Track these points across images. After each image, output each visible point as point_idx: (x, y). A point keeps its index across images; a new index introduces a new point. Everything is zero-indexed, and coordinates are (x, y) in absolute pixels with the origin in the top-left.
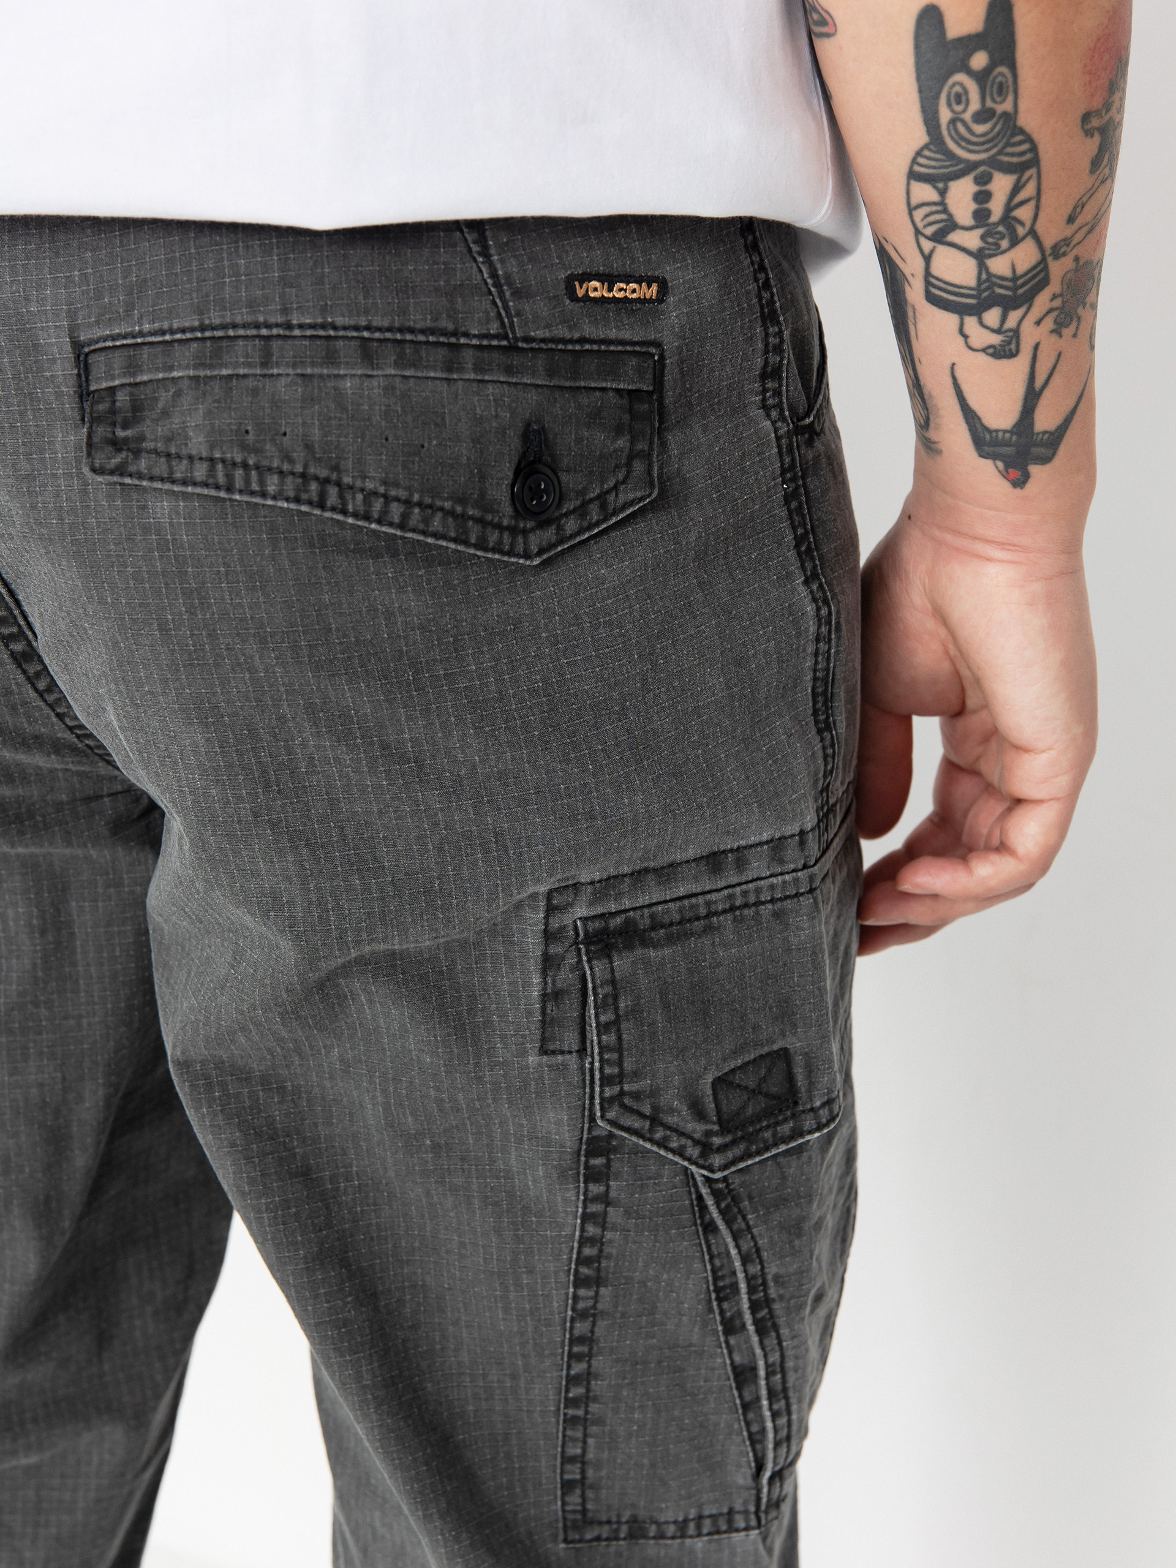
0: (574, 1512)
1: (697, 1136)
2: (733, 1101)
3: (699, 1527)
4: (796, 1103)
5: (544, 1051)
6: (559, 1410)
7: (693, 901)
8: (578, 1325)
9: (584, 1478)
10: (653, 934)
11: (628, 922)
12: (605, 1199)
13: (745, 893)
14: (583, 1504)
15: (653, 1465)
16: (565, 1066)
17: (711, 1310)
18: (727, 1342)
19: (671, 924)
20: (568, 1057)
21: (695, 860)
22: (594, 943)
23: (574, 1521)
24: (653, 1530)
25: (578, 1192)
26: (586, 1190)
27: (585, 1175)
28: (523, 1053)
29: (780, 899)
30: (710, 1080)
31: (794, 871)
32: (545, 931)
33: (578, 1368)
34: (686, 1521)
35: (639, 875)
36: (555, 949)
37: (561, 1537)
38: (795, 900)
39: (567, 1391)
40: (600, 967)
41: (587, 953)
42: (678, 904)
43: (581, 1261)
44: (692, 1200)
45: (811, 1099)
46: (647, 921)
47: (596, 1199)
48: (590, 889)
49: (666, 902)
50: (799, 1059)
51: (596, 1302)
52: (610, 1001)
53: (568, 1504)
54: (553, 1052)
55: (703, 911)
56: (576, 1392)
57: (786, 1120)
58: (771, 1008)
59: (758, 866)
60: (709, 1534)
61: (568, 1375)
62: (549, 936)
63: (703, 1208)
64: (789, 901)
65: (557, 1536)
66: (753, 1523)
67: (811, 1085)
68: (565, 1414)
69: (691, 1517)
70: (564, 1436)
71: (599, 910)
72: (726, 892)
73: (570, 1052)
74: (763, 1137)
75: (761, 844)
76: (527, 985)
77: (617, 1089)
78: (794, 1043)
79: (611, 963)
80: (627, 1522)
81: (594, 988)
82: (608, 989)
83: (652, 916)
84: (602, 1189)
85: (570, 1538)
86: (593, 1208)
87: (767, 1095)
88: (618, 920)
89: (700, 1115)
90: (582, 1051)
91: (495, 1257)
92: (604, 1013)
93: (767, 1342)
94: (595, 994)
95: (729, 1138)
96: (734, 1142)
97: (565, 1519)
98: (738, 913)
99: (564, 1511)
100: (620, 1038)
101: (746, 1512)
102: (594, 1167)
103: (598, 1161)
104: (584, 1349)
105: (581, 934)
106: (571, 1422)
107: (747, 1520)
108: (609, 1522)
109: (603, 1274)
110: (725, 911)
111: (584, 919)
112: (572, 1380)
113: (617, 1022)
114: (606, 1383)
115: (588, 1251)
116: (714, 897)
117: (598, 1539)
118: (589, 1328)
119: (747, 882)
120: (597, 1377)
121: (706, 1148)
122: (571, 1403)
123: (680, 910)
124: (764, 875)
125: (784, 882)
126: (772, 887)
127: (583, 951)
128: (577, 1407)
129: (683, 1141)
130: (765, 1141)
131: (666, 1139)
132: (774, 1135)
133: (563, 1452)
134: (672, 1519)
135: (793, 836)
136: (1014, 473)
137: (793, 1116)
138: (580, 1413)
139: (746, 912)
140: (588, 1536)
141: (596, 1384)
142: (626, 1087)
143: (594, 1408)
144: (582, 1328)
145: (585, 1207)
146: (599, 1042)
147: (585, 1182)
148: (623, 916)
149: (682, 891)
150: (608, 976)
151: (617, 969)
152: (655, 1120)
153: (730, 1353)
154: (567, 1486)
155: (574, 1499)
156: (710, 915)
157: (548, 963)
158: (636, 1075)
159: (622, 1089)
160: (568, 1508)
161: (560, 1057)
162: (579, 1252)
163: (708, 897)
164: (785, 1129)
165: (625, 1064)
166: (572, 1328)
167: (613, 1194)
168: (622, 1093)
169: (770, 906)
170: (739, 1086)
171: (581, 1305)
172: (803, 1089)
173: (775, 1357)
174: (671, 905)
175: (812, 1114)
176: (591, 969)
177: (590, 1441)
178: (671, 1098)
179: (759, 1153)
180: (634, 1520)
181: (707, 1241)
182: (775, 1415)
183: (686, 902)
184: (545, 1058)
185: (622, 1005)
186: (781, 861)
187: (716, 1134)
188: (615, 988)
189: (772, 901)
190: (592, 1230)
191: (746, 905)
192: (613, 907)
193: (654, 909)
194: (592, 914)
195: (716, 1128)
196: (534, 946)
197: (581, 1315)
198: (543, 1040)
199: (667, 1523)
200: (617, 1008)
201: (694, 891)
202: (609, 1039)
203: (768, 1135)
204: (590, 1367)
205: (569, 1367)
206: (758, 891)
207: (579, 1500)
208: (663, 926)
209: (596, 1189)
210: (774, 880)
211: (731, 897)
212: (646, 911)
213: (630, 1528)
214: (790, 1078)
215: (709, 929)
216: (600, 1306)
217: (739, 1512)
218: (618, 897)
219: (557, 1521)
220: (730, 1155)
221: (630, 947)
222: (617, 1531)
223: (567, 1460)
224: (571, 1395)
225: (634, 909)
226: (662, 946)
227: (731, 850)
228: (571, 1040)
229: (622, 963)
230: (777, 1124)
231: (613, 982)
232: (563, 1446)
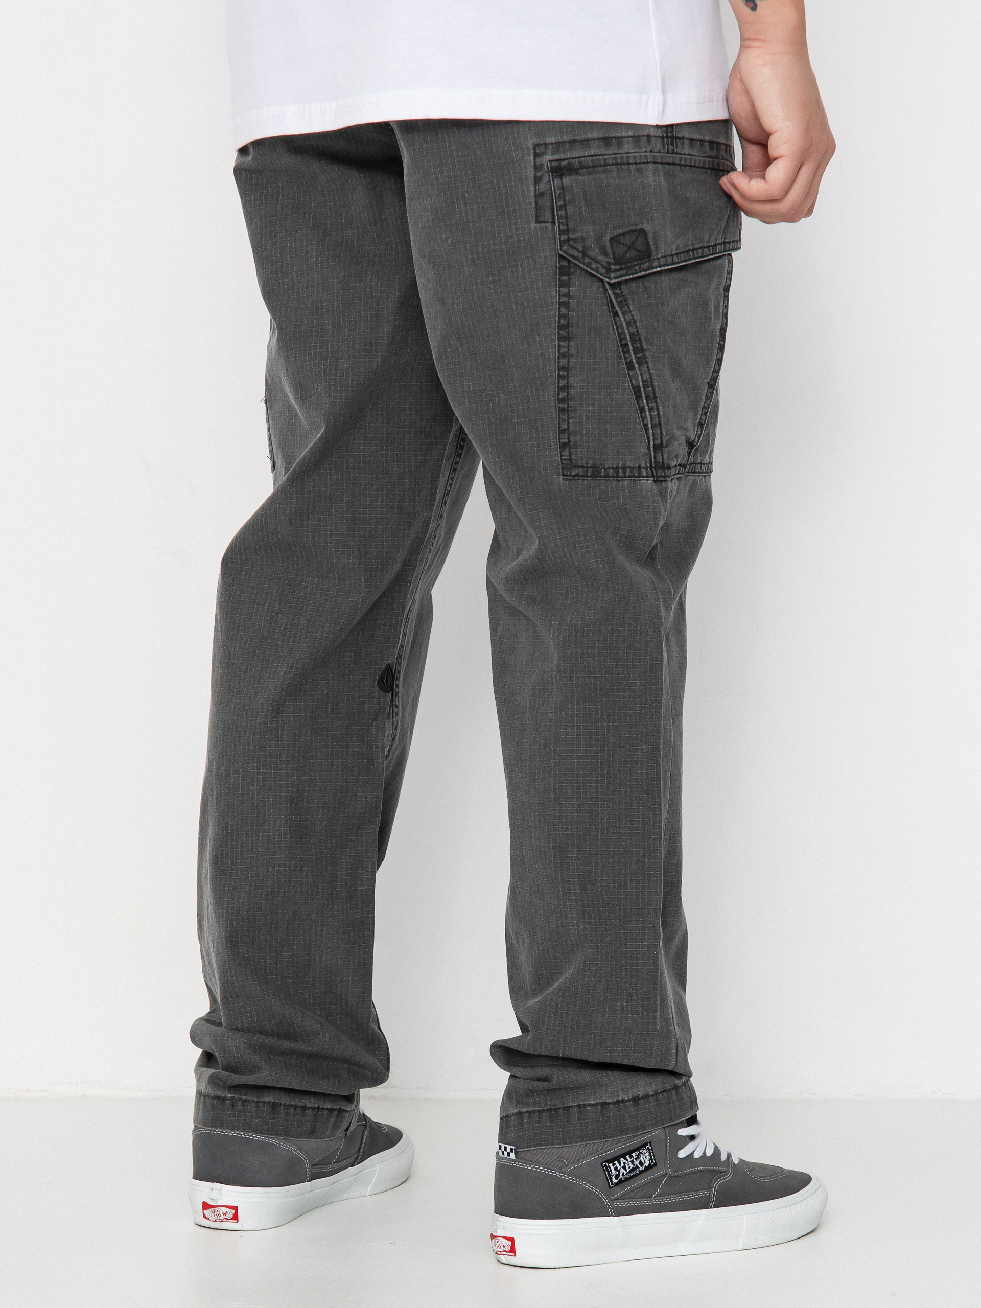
0: (566, 460)
1: (604, 263)
2: (620, 250)
3: (624, 472)
4: (650, 256)
5: (537, 221)
6: (556, 405)
7: (598, 157)
8: (561, 360)
9: (569, 442)
10: (581, 171)
11: (569, 163)
12: (568, 295)
13: (622, 158)
14: (570, 456)
15: (600, 435)
16: (546, 228)
17: (620, 358)
18: (629, 373)
19: (589, 167)
20: (547, 224)
21: (598, 139)
22: (555, 172)
23: (566, 464)
24: (603, 472)
25: (556, 292)
26: (560, 291)
27: (559, 284)
28: (529, 222)
29: (640, 163)
30: (608, 238)
31: (646, 152)
32: (535, 165)
33: (563, 383)
34: (618, 468)
35: (573, 142)
36: (539, 174)
37: (561, 473)
38: (647, 165)
39: (559, 395)
40: (557, 182)
41: (552, 176)
42: (591, 158)
43: (561, 327)
44: (607, 300)
45: (657, 254)
46: (578, 164)
47: (564, 295)
48: (551, 146)
49: (585, 157)
50: (650, 236)
51: (569, 350)
52: (562, 196)
53: (563, 456)
54: (542, 222)
55: (602, 162)
56: (563, 395)
57: (646, 262)
58: (636, 210)
59: (627, 147)
60: (629, 477)
61: (558, 386)
62: (537, 168)
63: (613, 306)
64: (643, 165)
65: (559, 473)
66: (650, 474)
67: (657, 249)
68: (559, 407)
69: (620, 466)
70: (559, 419)
71: (556, 157)
72: (613, 156)
73: (548, 222)
74: (635, 269)
75: (629, 137)
76: (529, 190)
77: (566, 236)
78: (648, 227)
79: (562, 180)
80: (591, 467)
81: (554, 190)
82: (561, 191)
83: (580, 162)
84: (566, 291)
85: (565, 474)
86: (564, 299)
87: (637, 250)
88: (565, 162)
89: (605, 254)
90: (553, 222)
91: (524, 329)
92: (559, 201)
93: (642, 368)
94: (555, 193)
95: (618, 267)
96: (621, 269)
97: (562, 464)
98: (619, 166)
99: (562, 460)
100: (566, 213)
101: (646, 468)
102: (563, 281)
103: (565, 278)
104: (565, 373)
105: (550, 168)
106: (562, 410)
107: (647, 472)
108: (582, 467)
109: (570, 335)
110: (613, 164)
111: (551, 161)
112: (561, 389)
113: (565, 206)
114: (576, 390)
115: (562, 322)
116: (607, 157)
117: (578, 475)
118: (567, 362)
119: (623, 154)
120: (572, 387)
121: (609, 270)
122: (561, 400)
123: (592, 161)
124: (631, 151)
125: (640, 156)
126: (635, 157)
127: (551, 175)
128: (564, 403)
129: (598, 265)
130: (635, 270)
131: (590, 263)
132: (640, 268)
133: (559, 427)
134: (611, 466)
135: (644, 136)
136: (751, 4)
137: (649, 261)
138: (565, 406)
139: (623, 166)
140: (573, 473)
141: (571, 391)
142: (571, 236)
143: (571, 403)
144: (563, 362)
145: (559, 299)
146: (558, 215)
147: (559, 287)
148: (567, 161)
149: (592, 152)
150: (560, 185)
151: (564, 183)
152: (585, 255)
153: (631, 380)
154: (563, 446)
155: (566, 453)
156: (605, 165)
157: (537, 180)
158: (574, 231)
159: (568, 237)
160: (563, 458)
161: (544, 224)
162: (559, 323)
163: (605, 157)
164: (645, 266)
165: (569, 225)
166: (559, 362)
167: (571, 294)
168: (569, 239)
169: (634, 166)
170: (623, 244)
171: (562, 350)
172: (653, 250)
173: (646, 377)
174: (588, 158)
175: (656, 260)
176: (553, 182)
177: (571, 421)
178: (590, 242)
179: (633, 274)
180: (594, 467)
181: (615, 320)
182: (650, 409)
183: (595, 158)
184: (538, 225)
185: (567, 198)
186: (639, 147)
187: (613, 264)
188: (563, 192)
189: (635, 163)
190: (563, 310)
191: (623, 164)
192: (562, 156)
193: (580, 159)
194: (553, 159)
195: (612, 261)
196: (531, 173)
197: (563, 355)
198: (537, 216)
199: (609, 468)
200: (564, 200)
201: (598, 153)
202: (562, 213)
203: (637, 268)
204: (568, 382)
205: (559, 383)
206: (628, 158)
207: (568, 454)
208: (585, 167)
209: (564, 290)
210: (636, 154)
211: (616, 158)
212: (577, 160)
213: (593, 471)
214: (647, 243)
215: (605, 171)
216: (570, 351)
217: (643, 468)
218: (564, 152)
219: (559, 465)
220: (618, 273)
221: (570, 175)
222: (587, 472)
223: (562, 431)
224: (560, 397)
225: (572, 158)
226: (584, 176)
227: (614, 138)
228: (548, 216)
229: (567, 180)
230: (642, 264)
231: (563, 188)
232: (559, 424)
